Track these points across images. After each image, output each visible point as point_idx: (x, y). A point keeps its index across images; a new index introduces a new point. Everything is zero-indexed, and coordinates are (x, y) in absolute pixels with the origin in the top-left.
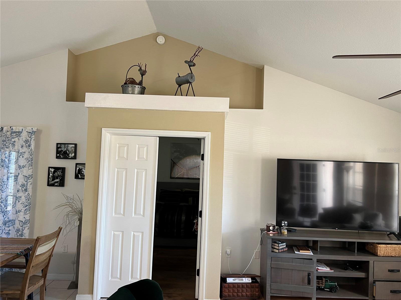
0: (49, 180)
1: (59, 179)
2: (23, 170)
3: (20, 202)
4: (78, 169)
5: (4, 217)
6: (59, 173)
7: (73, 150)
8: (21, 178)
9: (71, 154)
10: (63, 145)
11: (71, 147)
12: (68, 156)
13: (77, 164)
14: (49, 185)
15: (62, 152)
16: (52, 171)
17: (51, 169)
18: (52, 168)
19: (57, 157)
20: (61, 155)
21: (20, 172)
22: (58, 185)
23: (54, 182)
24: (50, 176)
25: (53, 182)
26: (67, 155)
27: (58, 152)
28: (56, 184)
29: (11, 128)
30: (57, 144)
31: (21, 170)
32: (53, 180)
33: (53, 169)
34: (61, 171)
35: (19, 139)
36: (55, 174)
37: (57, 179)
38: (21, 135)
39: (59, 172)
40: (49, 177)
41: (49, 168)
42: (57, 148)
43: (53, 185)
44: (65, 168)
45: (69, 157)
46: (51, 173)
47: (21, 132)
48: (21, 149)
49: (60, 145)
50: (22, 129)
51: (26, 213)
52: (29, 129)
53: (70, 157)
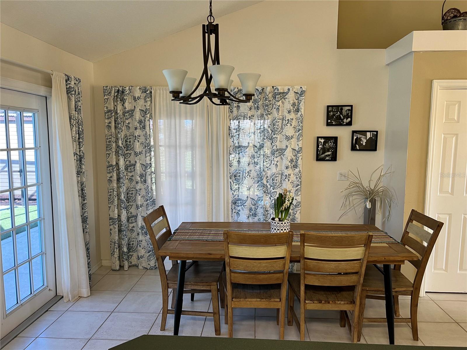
0: (319, 153)
1: (331, 151)
2: (291, 142)
3: (290, 181)
4: (355, 138)
5: (271, 199)
6: (331, 144)
7: (348, 113)
8: (290, 151)
9: (347, 119)
10: (334, 108)
11: (347, 110)
12: (342, 121)
13: (354, 132)
14: (318, 159)
15: (334, 117)
16: (322, 142)
17: (320, 140)
18: (321, 137)
19: (328, 124)
20: (332, 121)
21: (289, 144)
22: (330, 159)
23: (325, 156)
24: (319, 148)
25: (323, 155)
26: (340, 121)
27: (328, 117)
28: (327, 158)
29: (274, 88)
30: (328, 107)
31: (290, 142)
32: (323, 154)
33: (323, 139)
34: (333, 141)
35: (283, 103)
36: (326, 145)
37: (329, 151)
38: (286, 97)
39: (331, 142)
40: (319, 150)
41: (318, 138)
42: (328, 112)
43: (323, 160)
44: (337, 137)
45: (344, 122)
46: (320, 144)
47: (287, 93)
48: (287, 115)
49: (331, 108)
50: (289, 89)
51: (298, 193)
52: (297, 88)
53: (345, 124)
